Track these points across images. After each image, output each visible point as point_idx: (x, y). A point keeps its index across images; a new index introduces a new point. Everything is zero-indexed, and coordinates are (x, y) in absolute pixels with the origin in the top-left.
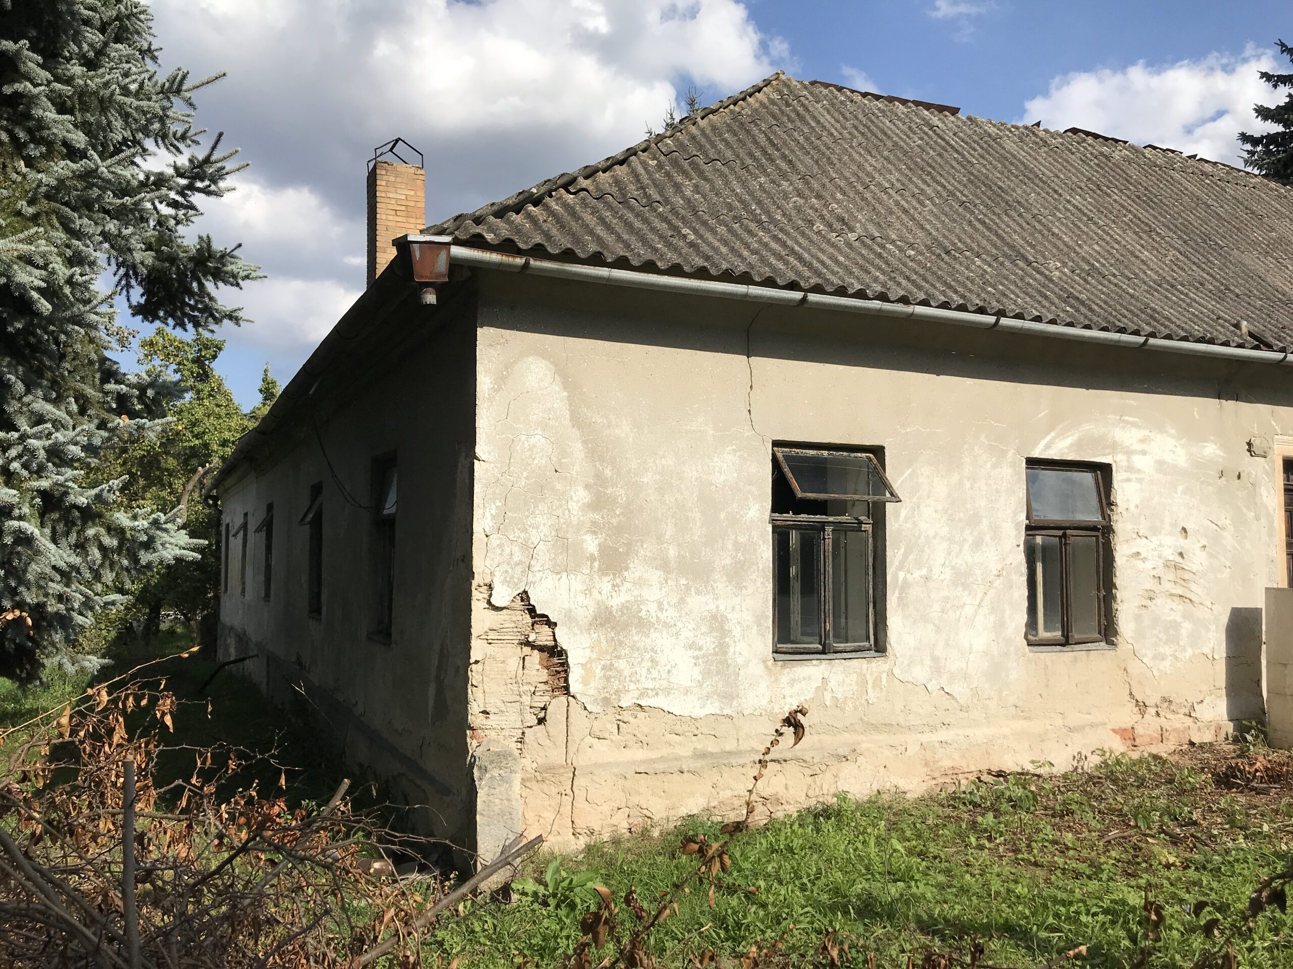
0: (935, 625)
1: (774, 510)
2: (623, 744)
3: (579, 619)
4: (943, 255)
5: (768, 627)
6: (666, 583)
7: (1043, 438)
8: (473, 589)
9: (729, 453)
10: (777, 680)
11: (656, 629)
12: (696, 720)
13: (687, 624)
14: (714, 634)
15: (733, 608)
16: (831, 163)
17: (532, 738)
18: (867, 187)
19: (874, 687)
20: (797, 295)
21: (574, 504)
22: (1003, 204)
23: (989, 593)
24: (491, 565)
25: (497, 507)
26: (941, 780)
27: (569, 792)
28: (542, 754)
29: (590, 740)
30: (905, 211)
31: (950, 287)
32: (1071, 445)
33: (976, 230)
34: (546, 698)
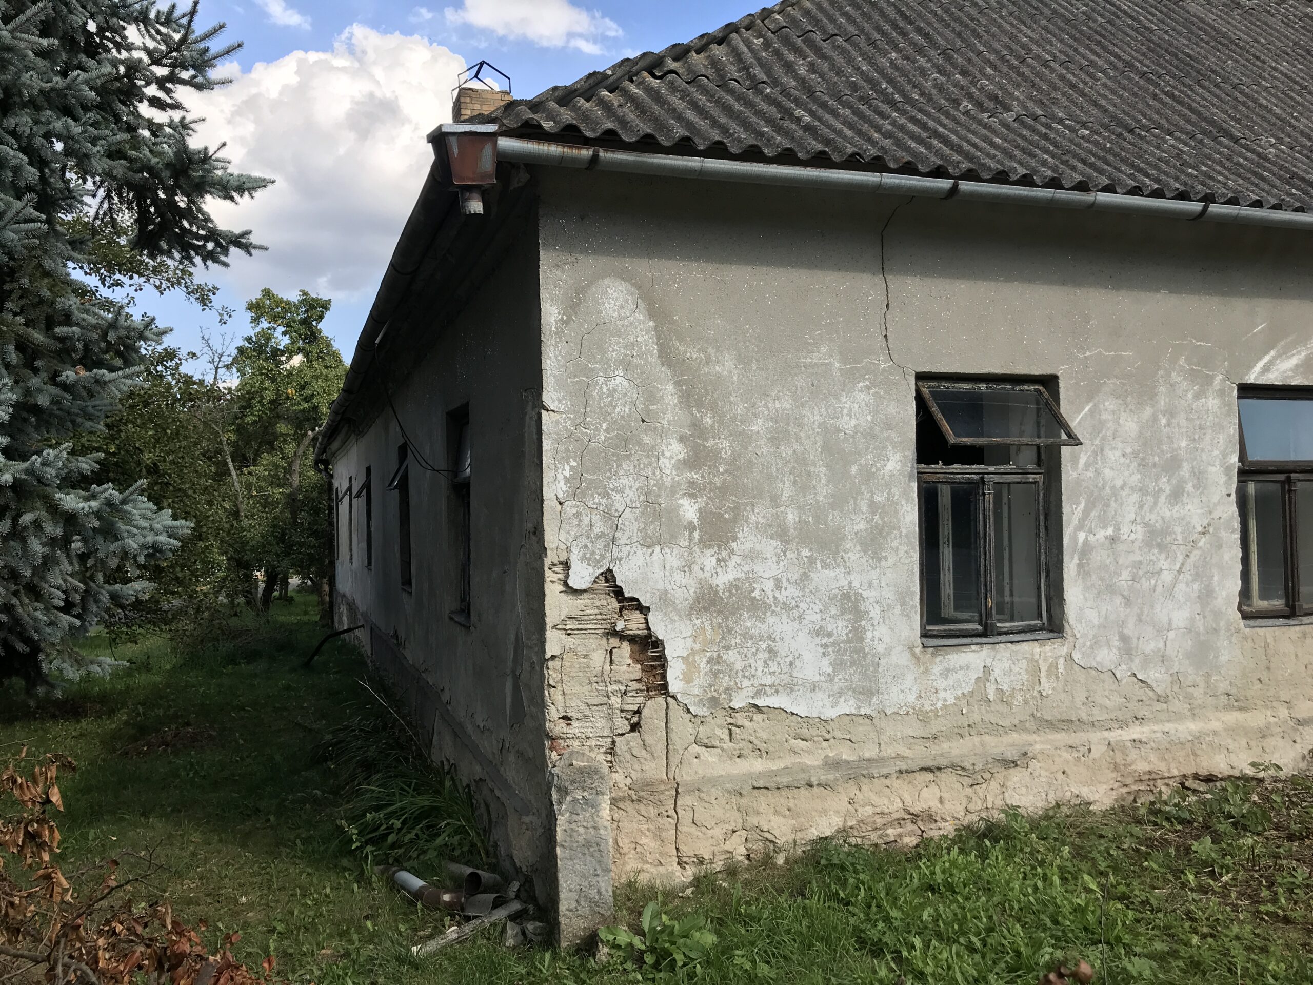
0: (1124, 597)
1: (919, 461)
2: (736, 753)
3: (677, 602)
4: (1126, 134)
5: (914, 607)
6: (785, 555)
7: (1260, 359)
8: (546, 569)
9: (861, 391)
10: (926, 671)
11: (773, 612)
12: (826, 721)
13: (812, 605)
14: (847, 617)
15: (870, 585)
16: (977, 36)
17: (625, 748)
18: (1023, 61)
19: (1048, 676)
20: (945, 184)
21: (667, 461)
22: (1194, 74)
23: (1192, 555)
24: (567, 540)
25: (572, 468)
26: (1135, 787)
27: (671, 812)
28: (636, 767)
29: (696, 749)
30: (1073, 86)
31: (1140, 170)
32: (1297, 366)
33: (1164, 104)
34: (640, 700)
